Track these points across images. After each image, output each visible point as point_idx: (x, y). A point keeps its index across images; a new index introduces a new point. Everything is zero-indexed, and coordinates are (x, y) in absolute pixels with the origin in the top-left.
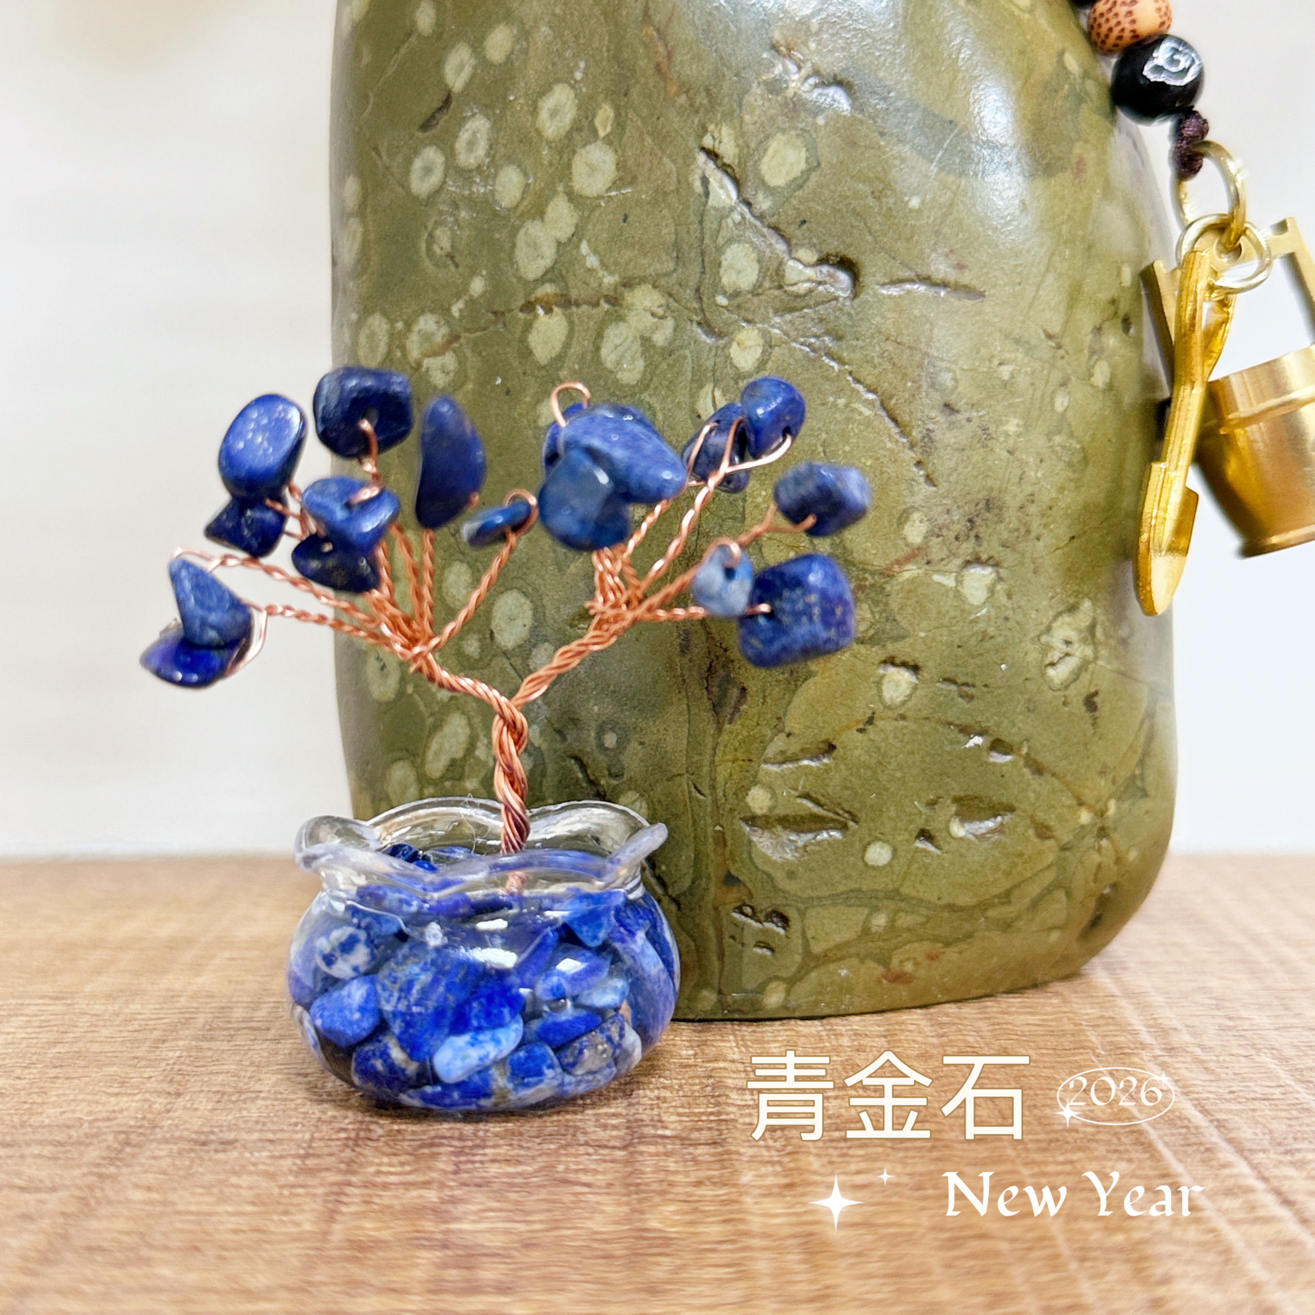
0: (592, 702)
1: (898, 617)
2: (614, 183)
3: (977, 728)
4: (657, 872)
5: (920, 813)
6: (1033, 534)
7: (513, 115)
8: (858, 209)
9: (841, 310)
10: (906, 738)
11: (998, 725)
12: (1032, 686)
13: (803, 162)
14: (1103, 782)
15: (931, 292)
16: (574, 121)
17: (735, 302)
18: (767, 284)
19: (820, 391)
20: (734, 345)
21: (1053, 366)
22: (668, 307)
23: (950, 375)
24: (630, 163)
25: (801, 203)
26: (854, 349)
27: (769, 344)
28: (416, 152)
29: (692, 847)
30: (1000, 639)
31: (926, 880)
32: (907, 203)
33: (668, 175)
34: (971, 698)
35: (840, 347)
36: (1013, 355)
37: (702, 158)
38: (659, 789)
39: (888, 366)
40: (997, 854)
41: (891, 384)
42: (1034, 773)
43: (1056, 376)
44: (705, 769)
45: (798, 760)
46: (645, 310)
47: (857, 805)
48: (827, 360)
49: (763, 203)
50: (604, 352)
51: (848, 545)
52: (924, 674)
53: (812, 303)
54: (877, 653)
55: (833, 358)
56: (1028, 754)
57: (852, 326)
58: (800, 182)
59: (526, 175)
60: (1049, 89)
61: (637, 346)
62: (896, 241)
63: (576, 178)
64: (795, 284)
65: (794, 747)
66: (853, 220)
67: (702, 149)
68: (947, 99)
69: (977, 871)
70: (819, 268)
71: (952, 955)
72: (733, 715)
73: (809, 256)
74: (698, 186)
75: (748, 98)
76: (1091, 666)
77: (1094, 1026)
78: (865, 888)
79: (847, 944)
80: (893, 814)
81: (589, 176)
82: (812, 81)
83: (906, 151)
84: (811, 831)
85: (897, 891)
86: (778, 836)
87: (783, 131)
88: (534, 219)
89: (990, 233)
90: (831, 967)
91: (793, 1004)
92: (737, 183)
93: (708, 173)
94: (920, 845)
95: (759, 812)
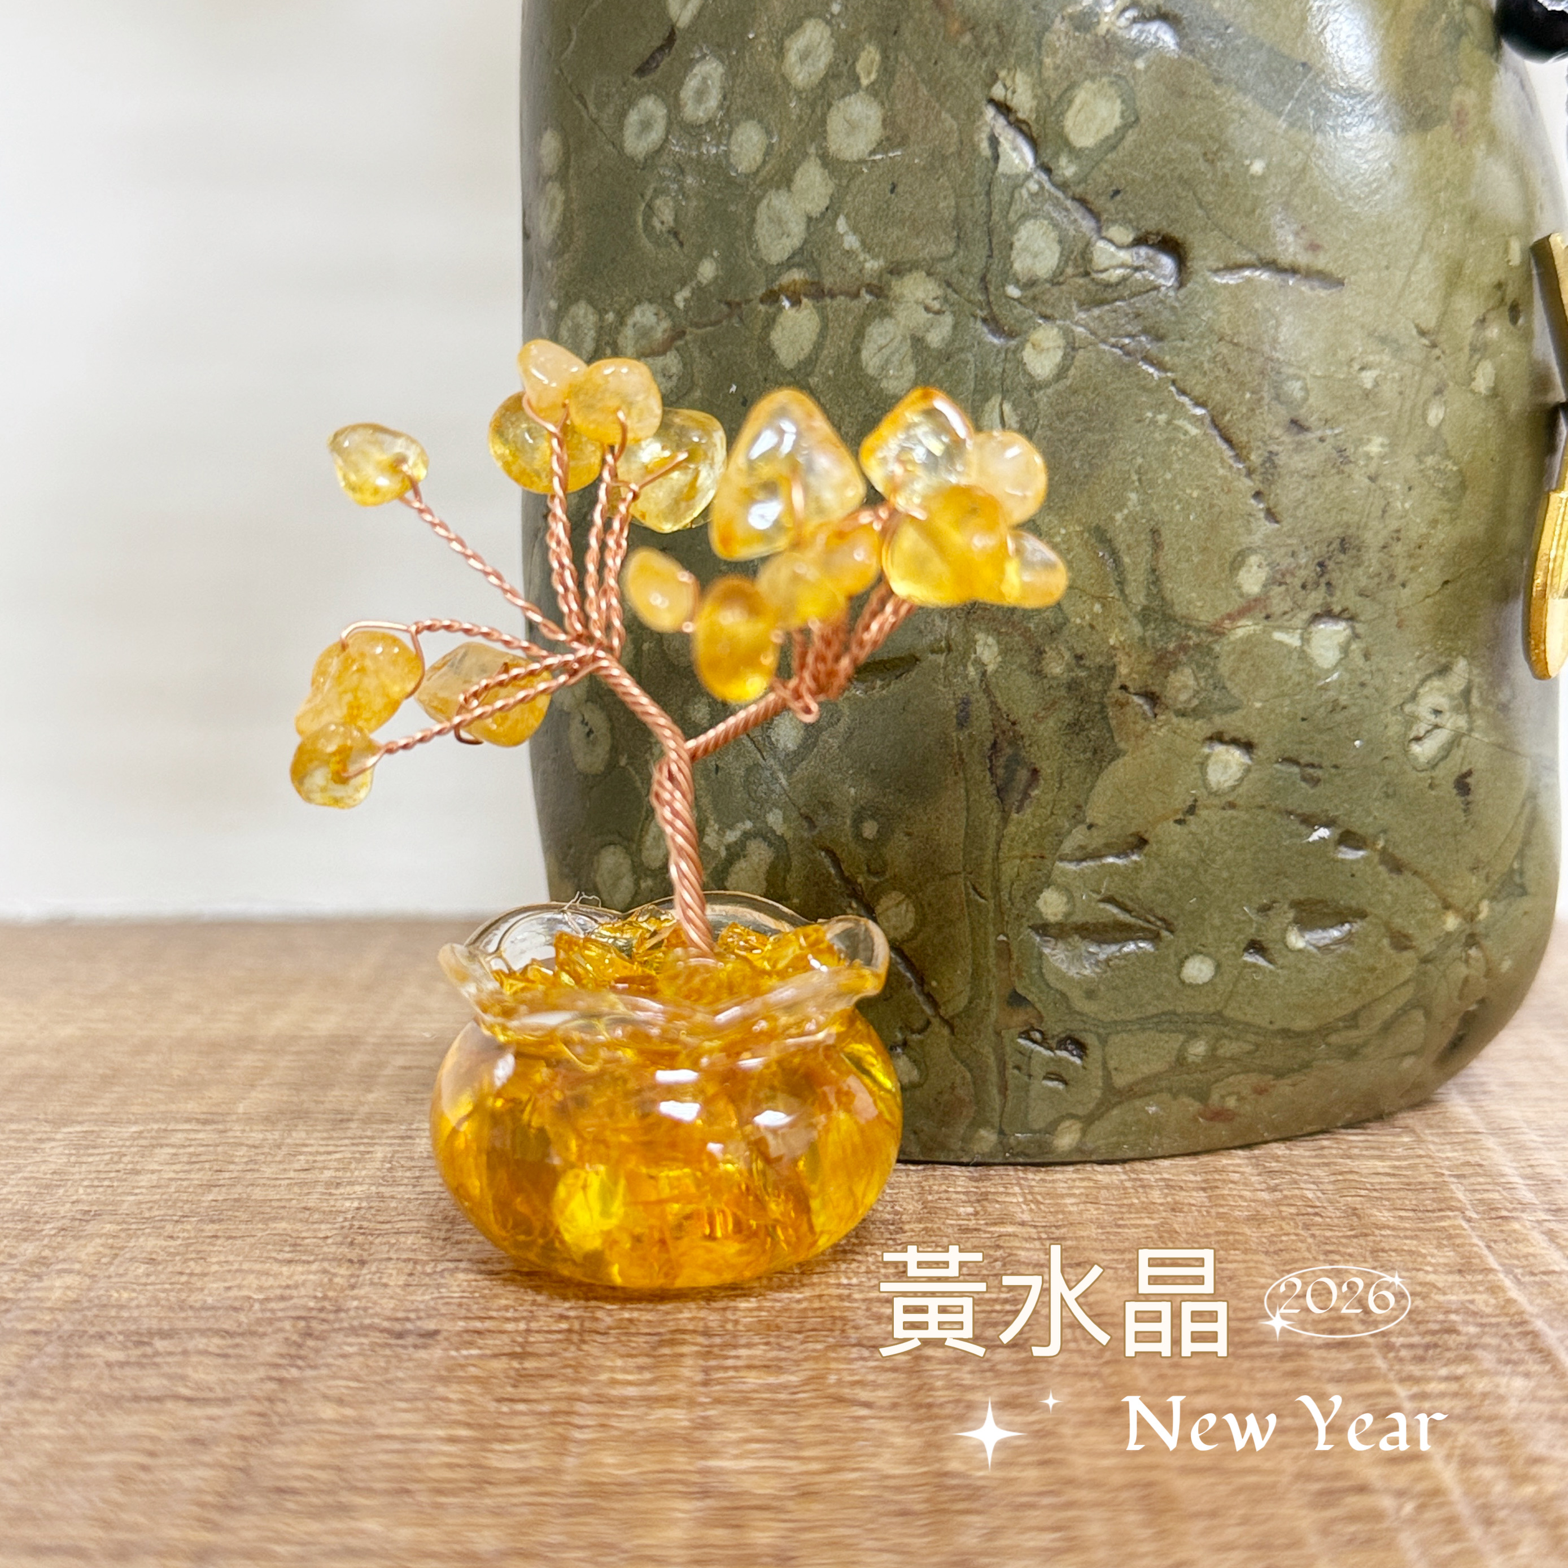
0: (849, 782)
1: (1229, 684)
2: (880, 144)
3: (1324, 819)
4: (926, 988)
5: (1251, 920)
6: (1398, 580)
7: (752, 56)
8: (1186, 176)
9: (1161, 302)
10: (1236, 831)
11: (1349, 813)
12: (1391, 767)
13: (1117, 115)
14: (1474, 880)
15: (1278, 278)
16: (830, 66)
17: (1030, 293)
18: (1070, 271)
19: (1135, 405)
20: (1028, 347)
22: (946, 299)
23: (1298, 384)
24: (900, 119)
25: (1114, 167)
26: (1178, 352)
27: (1072, 347)
28: (631, 103)
29: (969, 960)
30: (1355, 710)
31: (1256, 1001)
32: (1248, 168)
33: (948, 133)
34: (1315, 782)
35: (1161, 349)
36: (1377, 358)
37: (990, 112)
38: (930, 889)
39: (1221, 373)
40: (1343, 969)
41: (1223, 395)
42: (1391, 871)
43: (1431, 381)
44: (987, 867)
45: (1101, 857)
46: (917, 302)
47: (1173, 911)
48: (1145, 367)
49: (1067, 169)
50: (865, 354)
51: (1168, 595)
52: (1259, 753)
53: (1126, 293)
54: (1201, 728)
55: (1152, 364)
56: (1384, 848)
57: (1178, 322)
58: (1112, 142)
59: (769, 133)
61: (906, 348)
62: (1234, 215)
63: (832, 137)
64: (1106, 270)
65: (1097, 840)
66: (1179, 190)
67: (991, 101)
68: (1298, 36)
69: (1319, 990)
70: (1135, 250)
71: (1284, 1088)
72: (1022, 802)
73: (1123, 234)
74: (984, 147)
75: (1049, 37)
76: (1465, 740)
77: (1457, 1176)
78: (1180, 1010)
79: (1157, 1076)
80: (1217, 922)
81: (848, 135)
82: (1130, 14)
83: (1247, 102)
84: (1115, 941)
85: (1219, 1014)
86: (1075, 948)
87: (1093, 78)
88: (778, 188)
89: (1351, 204)
90: (1138, 1103)
91: (1090, 1145)
92: (1034, 143)
93: (998, 131)
94: (1249, 958)
95: (1052, 919)
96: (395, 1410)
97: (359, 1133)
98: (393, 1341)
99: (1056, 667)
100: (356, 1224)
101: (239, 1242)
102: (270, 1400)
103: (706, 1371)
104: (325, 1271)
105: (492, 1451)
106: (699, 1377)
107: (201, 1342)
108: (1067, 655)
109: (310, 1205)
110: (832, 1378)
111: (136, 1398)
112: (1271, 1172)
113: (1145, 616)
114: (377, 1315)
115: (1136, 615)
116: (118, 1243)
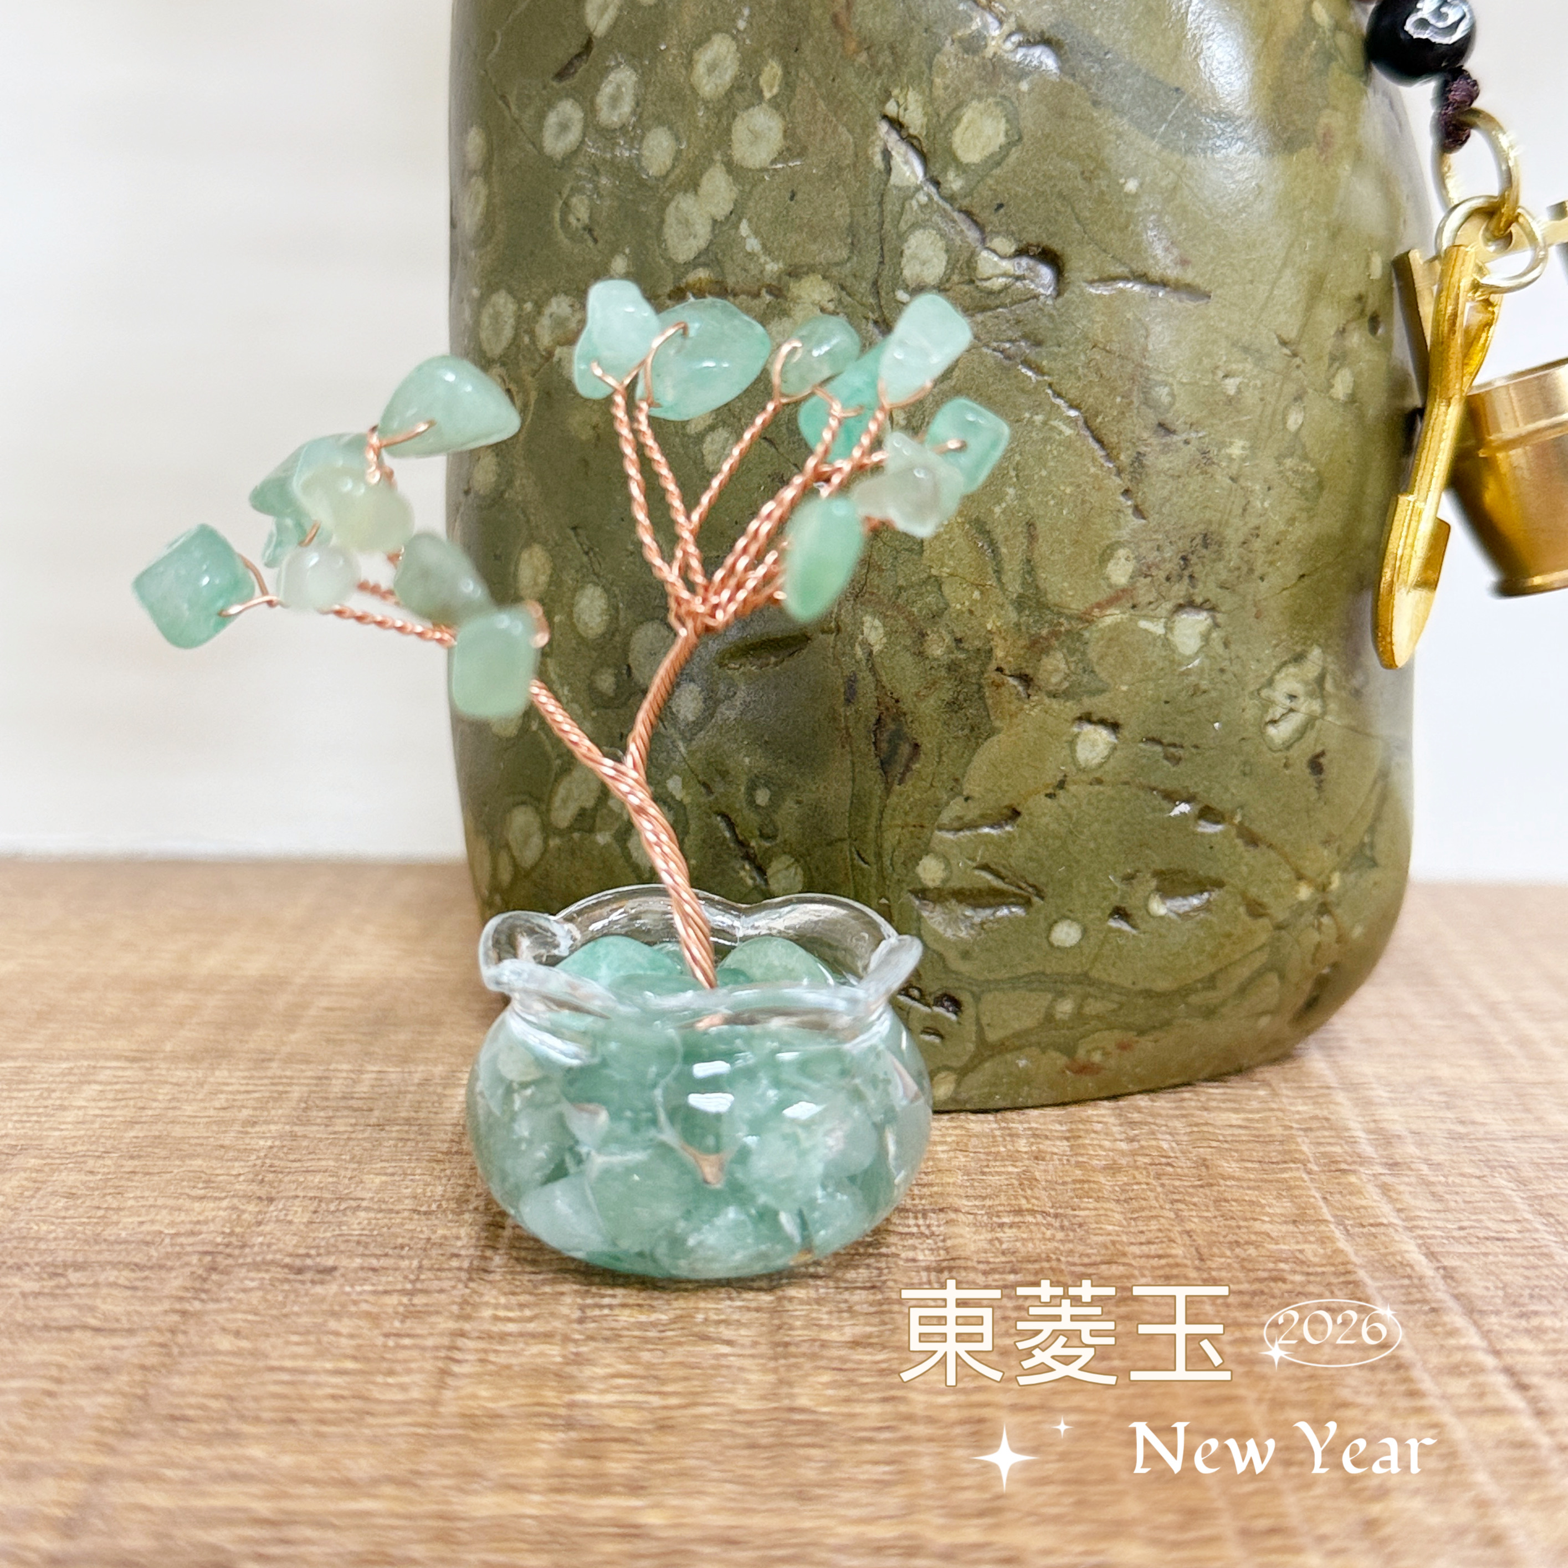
0: (743, 753)
1: (1097, 669)
2: (780, 154)
3: (1185, 795)
5: (1115, 889)
6: (1257, 574)
7: (663, 66)
8: (1065, 192)
9: (1040, 309)
10: (1103, 805)
11: (1208, 790)
12: (1247, 747)
13: (1002, 134)
14: (1326, 853)
15: (1148, 291)
16: (736, 78)
19: (1015, 406)
21: (1286, 378)
22: (840, 301)
23: (1166, 390)
24: (800, 131)
25: (997, 183)
26: (1055, 357)
28: (550, 105)
30: (1214, 694)
31: (1120, 963)
32: (1122, 186)
33: (845, 146)
34: (1177, 760)
35: (1039, 354)
36: (1241, 366)
37: (884, 127)
38: (817, 854)
39: (1094, 378)
40: (1202, 935)
41: (1096, 398)
42: (1247, 844)
43: (1290, 389)
44: (871, 835)
45: (976, 827)
46: (813, 303)
47: (1043, 879)
48: (1023, 370)
49: (954, 182)
51: (1042, 585)
52: (1125, 733)
53: (1008, 301)
54: (1072, 708)
55: (1030, 367)
56: (1241, 823)
57: (1055, 329)
58: (998, 158)
59: (678, 139)
60: (1295, 46)
62: (1108, 231)
63: (736, 145)
64: (989, 279)
65: (973, 812)
66: (1059, 205)
67: (885, 117)
68: (1173, 62)
69: (1178, 954)
70: (1017, 260)
71: (1146, 1044)
72: (903, 774)
73: (1005, 245)
74: (878, 160)
75: (940, 58)
76: (1318, 723)
77: (1306, 1130)
78: (1048, 971)
79: (1027, 1032)
80: (1084, 889)
81: (752, 144)
82: (1015, 38)
83: (1124, 124)
84: (989, 906)
85: (1086, 975)
86: (952, 911)
87: (980, 98)
88: (686, 191)
89: (1218, 221)
90: (1009, 1057)
91: (964, 1096)
92: (924, 158)
93: (890, 145)
94: (1113, 924)
95: (931, 884)
96: (288, 1343)
97: (279, 1073)
98: (291, 1277)
99: (937, 649)
100: (268, 1161)
101: (156, 1178)
102: (173, 1332)
103: (582, 1308)
104: (234, 1208)
105: (374, 1383)
106: (577, 1314)
107: (111, 1275)
108: (948, 639)
109: (227, 1143)
110: (700, 1317)
111: (46, 1328)
112: (1132, 1124)
113: (1020, 604)
114: (279, 1251)
115: (1012, 602)
116: (40, 1177)
